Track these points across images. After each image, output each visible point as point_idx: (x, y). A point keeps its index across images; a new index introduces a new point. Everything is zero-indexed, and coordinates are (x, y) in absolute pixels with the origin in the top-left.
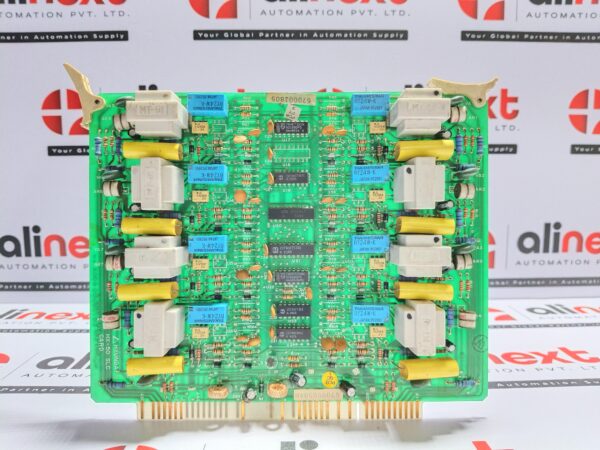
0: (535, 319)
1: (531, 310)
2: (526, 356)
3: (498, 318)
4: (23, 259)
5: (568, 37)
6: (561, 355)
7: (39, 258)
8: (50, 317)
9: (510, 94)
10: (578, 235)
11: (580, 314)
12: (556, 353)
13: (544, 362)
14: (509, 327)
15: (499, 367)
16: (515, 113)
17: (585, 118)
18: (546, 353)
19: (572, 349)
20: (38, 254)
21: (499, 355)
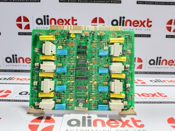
0: (152, 84)
1: (151, 81)
2: (148, 95)
4: (12, 64)
5: (168, 3)
6: (157, 95)
7: (17, 63)
8: (21, 80)
9: (150, 20)
10: (166, 61)
11: (164, 83)
12: (156, 94)
13: (152, 96)
14: (144, 86)
15: (140, 97)
16: (151, 26)
17: (171, 27)
18: (153, 94)
19: (160, 93)
20: (17, 62)
21: (140, 94)
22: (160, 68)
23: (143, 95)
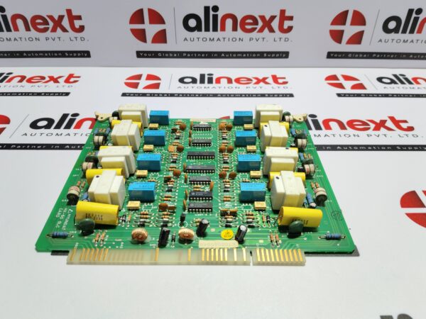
1: (380, 80)
2: (364, 123)
3: (354, 87)
6: (389, 124)
8: (30, 81)
11: (415, 85)
12: (385, 121)
14: (359, 95)
18: (378, 121)
19: (397, 118)
21: (345, 122)
22: (412, 41)
23: (351, 124)
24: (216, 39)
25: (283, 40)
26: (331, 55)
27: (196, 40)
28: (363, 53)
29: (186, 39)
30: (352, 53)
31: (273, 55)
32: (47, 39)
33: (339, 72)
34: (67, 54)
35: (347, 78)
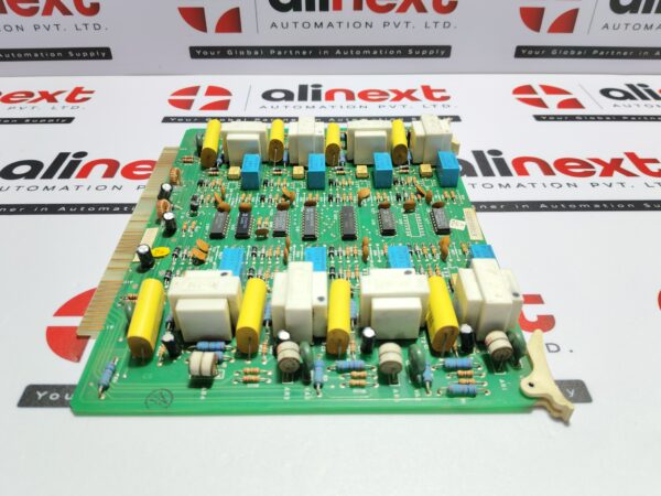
2: (584, 164)
3: (562, 105)
6: (628, 165)
12: (620, 160)
14: (572, 118)
18: (608, 161)
19: (641, 155)
21: (551, 162)
23: (562, 165)
24: (325, 25)
25: (440, 25)
26: (521, 52)
27: (291, 25)
28: (577, 49)
29: (274, 25)
30: (558, 48)
31: (424, 52)
32: (36, 27)
33: (535, 81)
34: (71, 54)
35: (549, 90)
